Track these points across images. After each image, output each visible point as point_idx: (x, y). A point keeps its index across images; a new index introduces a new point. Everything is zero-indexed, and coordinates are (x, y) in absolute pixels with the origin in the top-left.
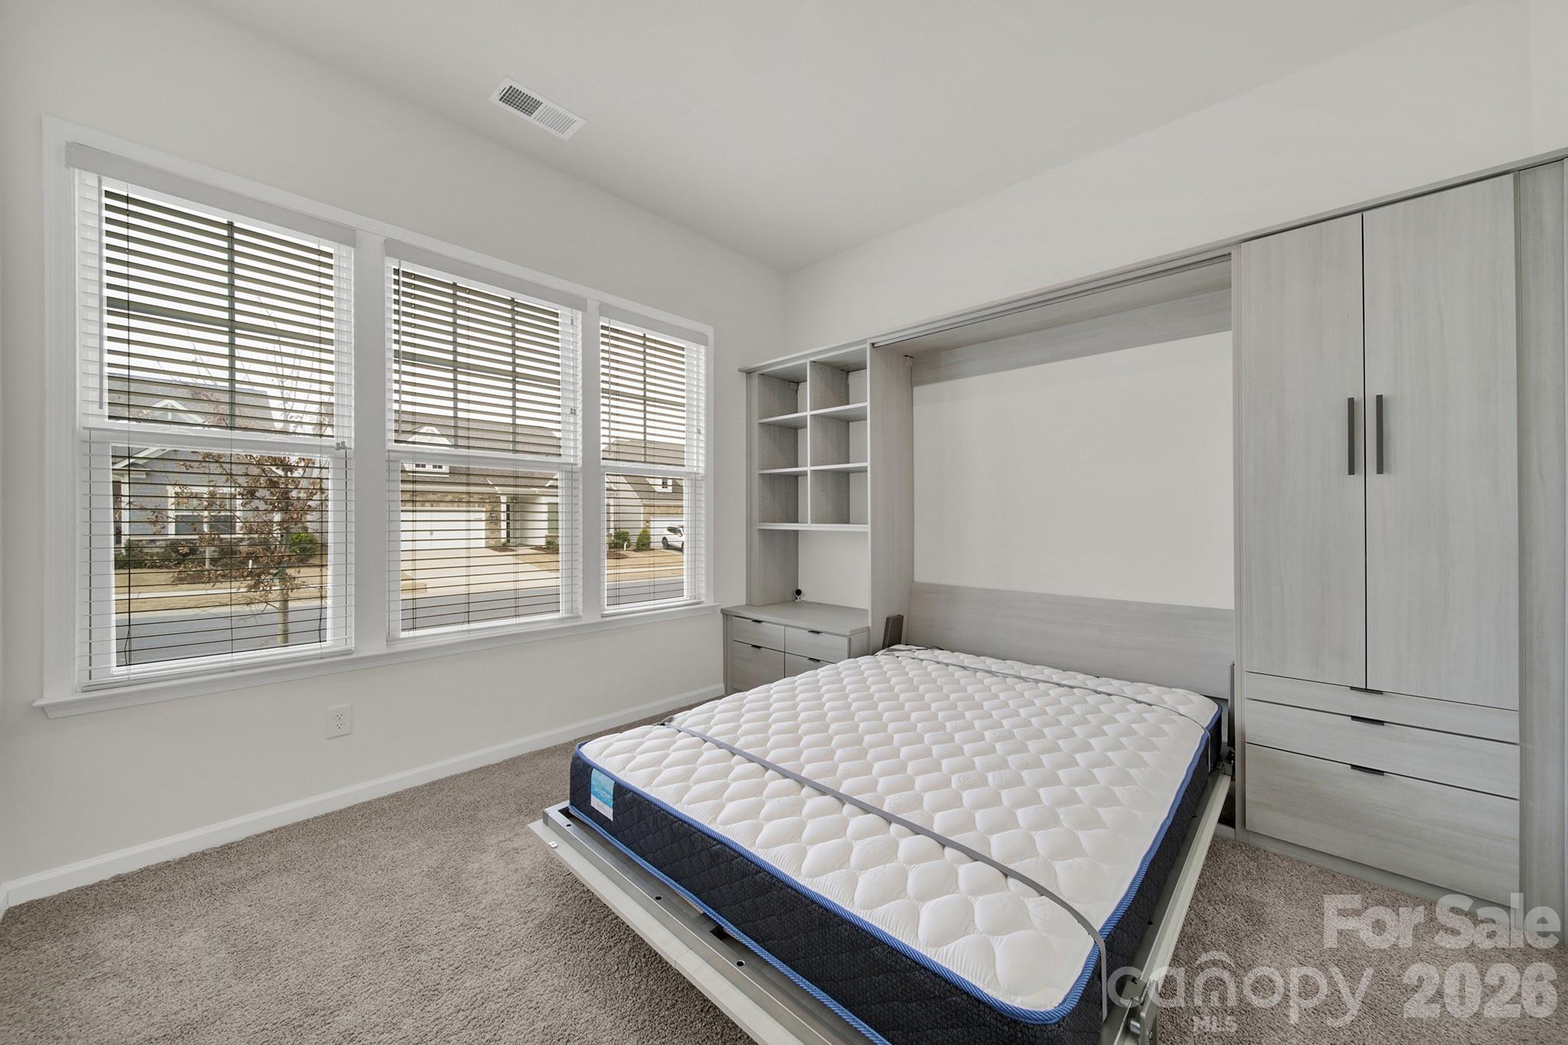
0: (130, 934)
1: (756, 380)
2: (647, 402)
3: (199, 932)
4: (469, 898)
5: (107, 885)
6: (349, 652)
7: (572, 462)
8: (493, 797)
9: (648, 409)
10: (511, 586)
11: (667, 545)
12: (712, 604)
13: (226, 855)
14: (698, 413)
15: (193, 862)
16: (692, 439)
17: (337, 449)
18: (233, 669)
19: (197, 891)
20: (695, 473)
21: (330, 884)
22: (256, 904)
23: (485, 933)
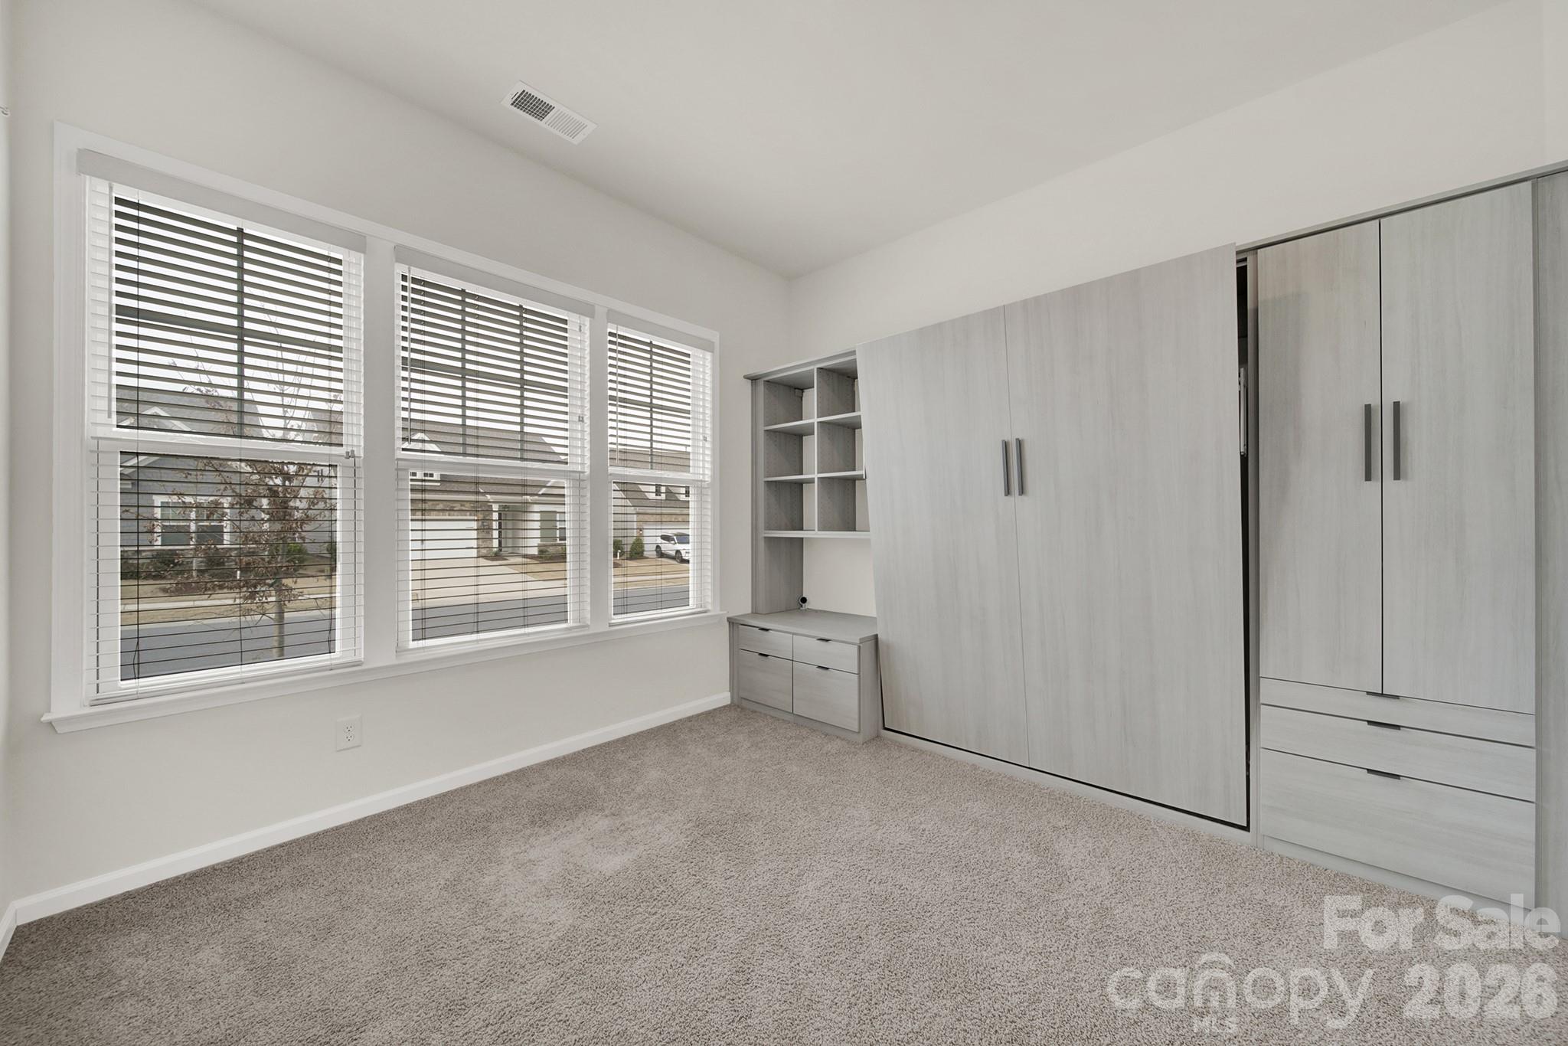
0: (145, 952)
1: (761, 388)
2: (654, 410)
3: (215, 949)
4: (489, 911)
5: (118, 902)
6: (358, 664)
7: (580, 470)
8: (505, 808)
9: (655, 416)
10: (520, 595)
11: (661, 554)
12: (718, 612)
13: (237, 870)
14: (704, 420)
15: (203, 877)
16: (698, 446)
17: (346, 458)
18: (242, 681)
19: (210, 907)
20: (701, 481)
21: (346, 898)
22: (271, 920)
23: (508, 946)
